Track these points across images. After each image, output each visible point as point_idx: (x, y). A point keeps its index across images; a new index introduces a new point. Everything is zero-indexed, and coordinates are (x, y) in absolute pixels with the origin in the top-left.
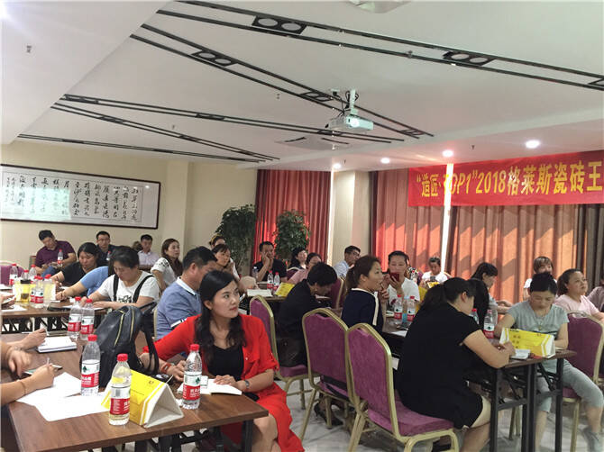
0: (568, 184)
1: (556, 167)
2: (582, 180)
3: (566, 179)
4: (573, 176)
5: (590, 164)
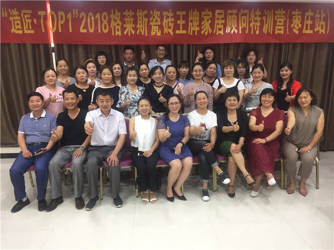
0: (161, 27)
1: (151, 12)
2: (172, 25)
3: (159, 23)
4: (165, 21)
5: (178, 13)
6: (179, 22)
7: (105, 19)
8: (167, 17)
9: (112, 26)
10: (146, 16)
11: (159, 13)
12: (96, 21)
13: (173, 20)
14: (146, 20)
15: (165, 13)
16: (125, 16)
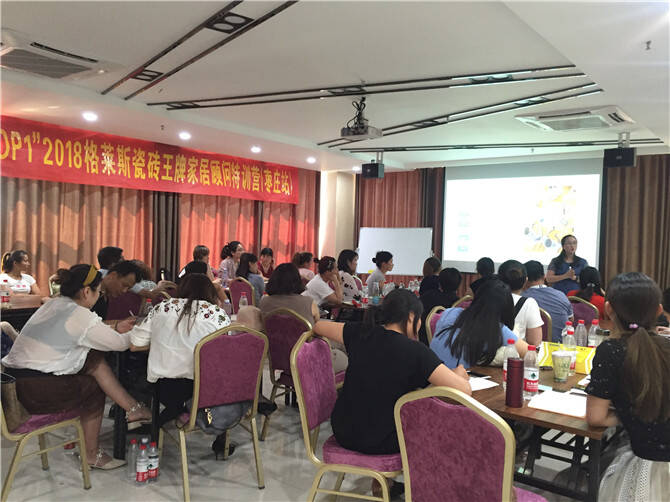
0: (145, 170)
1: (135, 151)
2: (157, 169)
3: (144, 165)
4: (150, 164)
5: (165, 156)
6: (165, 166)
7: (78, 150)
8: (153, 159)
9: (86, 161)
10: (128, 154)
11: (143, 153)
12: (66, 151)
13: (159, 163)
14: (128, 158)
15: (150, 154)
16: (103, 151)
